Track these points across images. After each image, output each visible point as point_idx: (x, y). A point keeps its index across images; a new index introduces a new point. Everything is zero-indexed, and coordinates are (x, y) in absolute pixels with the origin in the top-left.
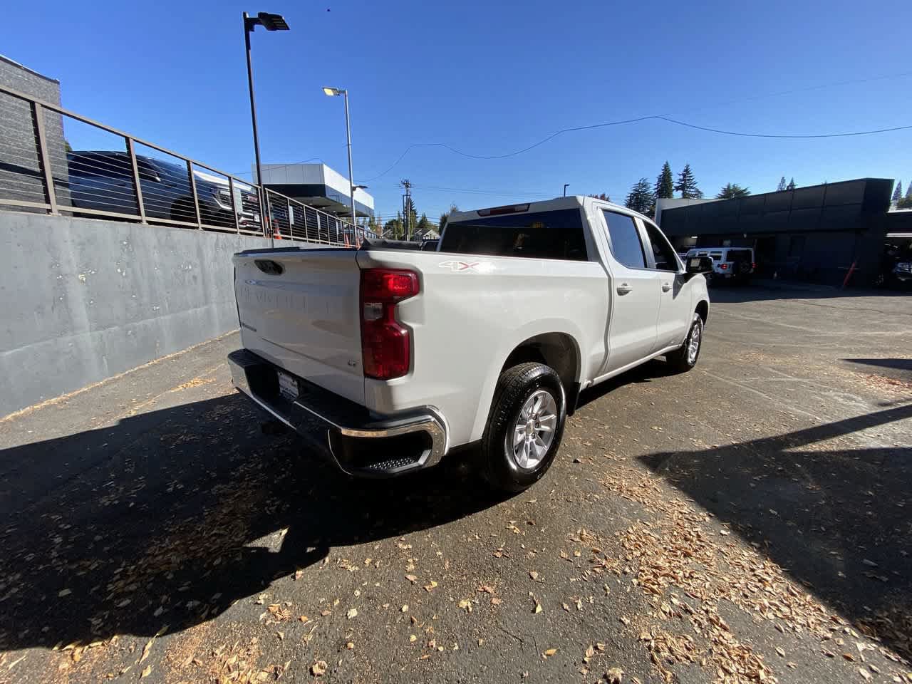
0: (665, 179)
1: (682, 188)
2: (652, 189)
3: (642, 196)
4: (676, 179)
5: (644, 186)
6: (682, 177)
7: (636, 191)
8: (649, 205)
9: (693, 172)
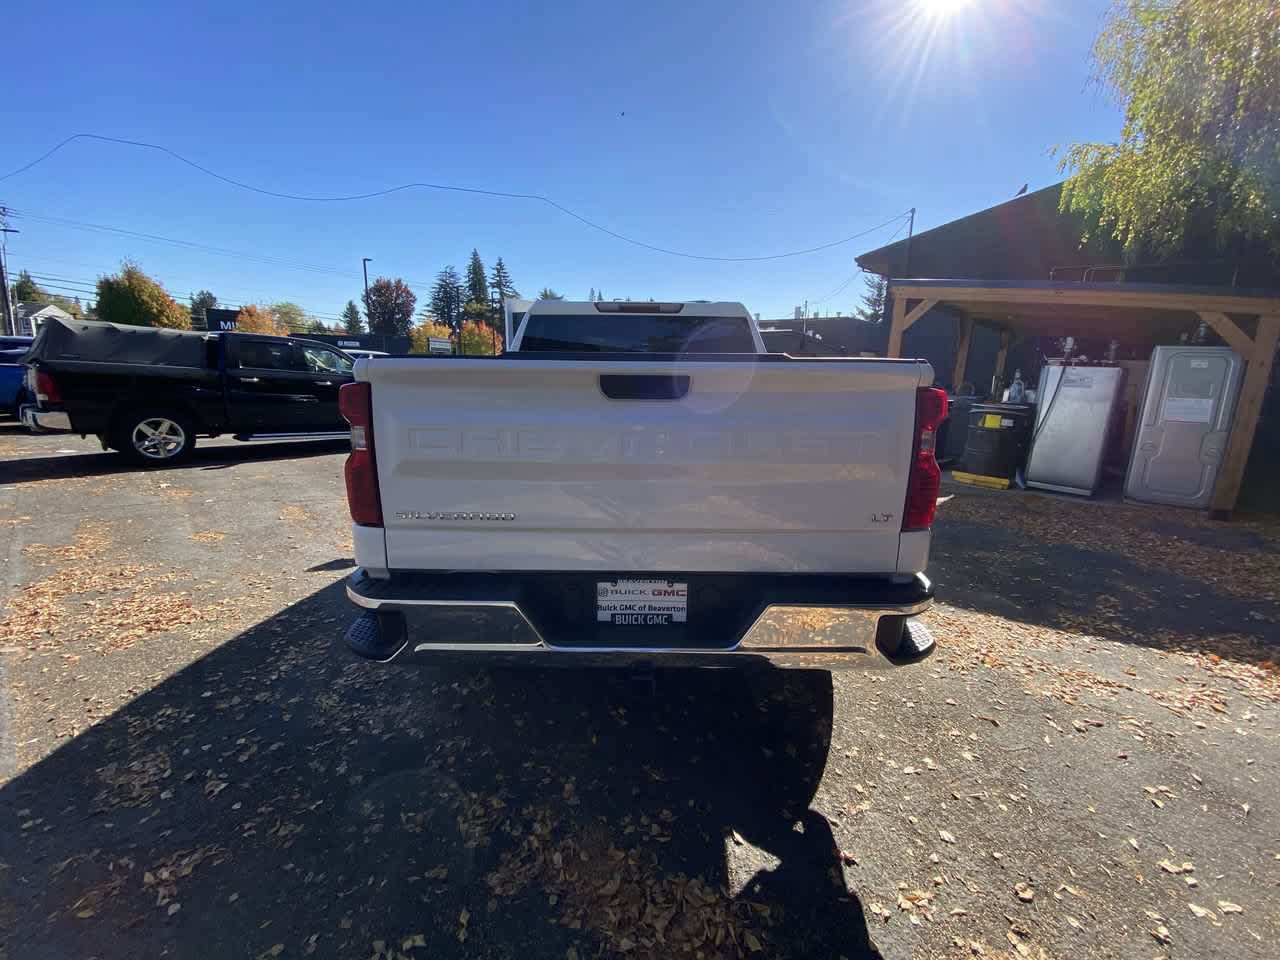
0: (476, 270)
1: (498, 285)
2: (463, 281)
3: (451, 288)
4: (489, 273)
5: (452, 276)
6: (496, 272)
7: (443, 281)
8: (463, 302)
9: (507, 268)
